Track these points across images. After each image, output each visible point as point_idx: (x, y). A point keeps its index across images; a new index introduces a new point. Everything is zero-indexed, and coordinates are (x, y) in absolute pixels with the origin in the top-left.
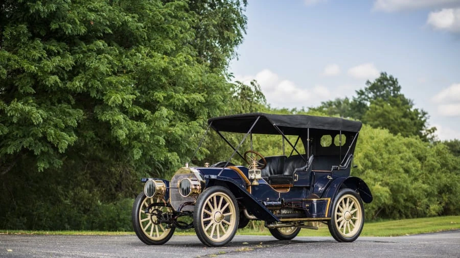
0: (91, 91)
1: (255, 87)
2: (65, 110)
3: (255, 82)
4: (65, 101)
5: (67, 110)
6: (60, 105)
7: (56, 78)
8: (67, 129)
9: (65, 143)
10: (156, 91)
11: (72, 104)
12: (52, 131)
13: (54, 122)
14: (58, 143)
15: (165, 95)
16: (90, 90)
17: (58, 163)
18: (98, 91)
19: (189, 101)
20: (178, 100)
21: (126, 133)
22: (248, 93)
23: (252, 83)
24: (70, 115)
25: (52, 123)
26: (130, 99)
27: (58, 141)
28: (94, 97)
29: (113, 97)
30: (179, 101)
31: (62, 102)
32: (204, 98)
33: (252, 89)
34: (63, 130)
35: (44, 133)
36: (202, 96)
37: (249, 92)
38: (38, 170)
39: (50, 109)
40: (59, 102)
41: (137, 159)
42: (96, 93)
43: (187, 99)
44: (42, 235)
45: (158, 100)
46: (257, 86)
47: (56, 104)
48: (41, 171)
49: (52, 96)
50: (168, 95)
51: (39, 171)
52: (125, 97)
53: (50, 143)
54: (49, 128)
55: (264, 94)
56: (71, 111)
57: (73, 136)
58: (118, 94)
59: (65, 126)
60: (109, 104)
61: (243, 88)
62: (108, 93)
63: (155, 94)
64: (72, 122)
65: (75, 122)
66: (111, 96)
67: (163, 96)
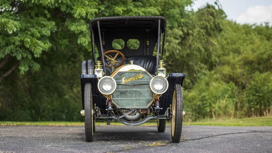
0: (62, 7)
2: (40, 23)
3: (218, 3)
4: (41, 15)
5: (42, 22)
6: (37, 18)
8: (42, 38)
9: (40, 49)
10: (118, 6)
11: (48, 17)
12: (29, 40)
13: (31, 32)
14: (34, 49)
15: (125, 9)
16: (61, 5)
17: (37, 67)
18: (67, 6)
19: (145, 14)
20: (136, 13)
21: (88, 41)
23: (216, 3)
24: (44, 26)
25: (29, 33)
26: (93, 13)
27: (34, 48)
28: (64, 11)
29: (78, 10)
32: (159, 11)
33: (215, 7)
34: (39, 39)
35: (22, 42)
36: (157, 9)
37: (213, 10)
38: (20, 73)
39: (29, 21)
40: (37, 15)
42: (66, 8)
43: (143, 12)
44: (24, 125)
45: (118, 13)
46: (219, 6)
47: (34, 18)
48: (22, 73)
49: (31, 11)
50: (127, 9)
52: (89, 10)
53: (28, 49)
54: (26, 37)
56: (45, 23)
57: (48, 44)
58: (83, 8)
59: (41, 35)
60: (75, 16)
61: (209, 6)
62: (75, 8)
63: (116, 8)
64: (46, 32)
65: (48, 32)
66: (77, 10)
67: (123, 10)
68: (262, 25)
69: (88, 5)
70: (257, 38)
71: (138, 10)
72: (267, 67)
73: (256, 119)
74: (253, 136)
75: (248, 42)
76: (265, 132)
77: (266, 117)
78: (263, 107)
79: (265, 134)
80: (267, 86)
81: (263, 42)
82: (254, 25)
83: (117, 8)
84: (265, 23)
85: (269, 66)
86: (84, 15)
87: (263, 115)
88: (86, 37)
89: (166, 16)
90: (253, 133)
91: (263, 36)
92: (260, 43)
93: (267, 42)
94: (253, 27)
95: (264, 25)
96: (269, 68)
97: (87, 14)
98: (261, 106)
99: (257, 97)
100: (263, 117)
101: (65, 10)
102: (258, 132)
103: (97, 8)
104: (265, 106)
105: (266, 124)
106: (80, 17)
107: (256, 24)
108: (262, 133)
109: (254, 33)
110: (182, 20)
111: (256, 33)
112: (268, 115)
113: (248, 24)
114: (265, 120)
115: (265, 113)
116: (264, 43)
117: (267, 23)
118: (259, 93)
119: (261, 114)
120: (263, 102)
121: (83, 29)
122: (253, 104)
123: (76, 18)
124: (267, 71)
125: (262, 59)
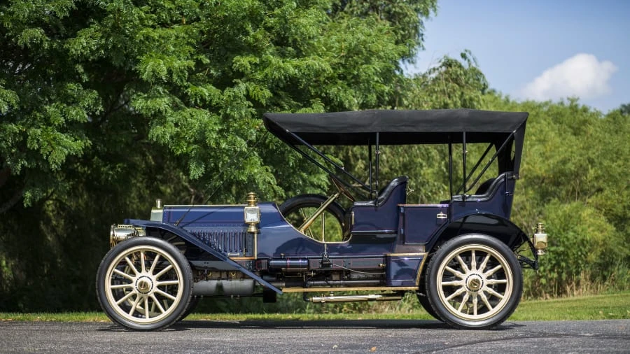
0: (114, 57)
1: (469, 61)
2: (66, 93)
3: (467, 54)
7: (38, 32)
8: (71, 127)
9: (62, 152)
10: (240, 55)
11: (84, 81)
12: (39, 132)
13: (44, 114)
14: (51, 152)
15: (258, 60)
16: (112, 54)
18: (127, 56)
19: (300, 70)
20: (279, 68)
22: (456, 71)
23: (463, 56)
24: (74, 101)
25: (41, 116)
26: (183, 68)
27: (50, 149)
28: (120, 67)
29: (151, 64)
30: (280, 72)
31: (65, 77)
33: (463, 64)
34: (62, 130)
36: (329, 61)
37: (458, 70)
38: (23, 204)
41: (196, 177)
42: (124, 59)
45: (241, 70)
46: (472, 60)
50: (262, 61)
51: (25, 205)
52: (175, 64)
53: (34, 152)
54: (33, 125)
55: (483, 73)
57: (82, 140)
58: (163, 59)
59: (67, 121)
60: (144, 77)
61: (449, 64)
62: (143, 58)
63: (235, 59)
64: (77, 114)
65: (83, 113)
66: (147, 64)
67: (250, 63)
68: (562, 103)
69: (174, 52)
70: (553, 130)
71: (283, 62)
72: (574, 190)
73: (548, 303)
74: (536, 346)
75: (534, 138)
76: (566, 335)
77: (571, 298)
78: (564, 276)
79: (565, 342)
80: (575, 232)
81: (564, 139)
82: (546, 104)
83: (237, 58)
84: (568, 99)
85: (577, 189)
86: (163, 74)
87: (565, 292)
88: (166, 125)
89: (352, 78)
90: (536, 339)
91: (565, 126)
92: (558, 140)
93: (573, 138)
94: (545, 109)
95: (567, 103)
96: (578, 193)
97: (170, 72)
98: (560, 274)
99: (552, 256)
100: (564, 298)
101: (122, 64)
102: (549, 336)
103: (192, 59)
104: (570, 274)
105: (570, 314)
106: (153, 80)
107: (550, 101)
108: (558, 339)
109: (545, 120)
110: (387, 89)
111: (550, 119)
112: (575, 293)
113: (534, 101)
114: (568, 305)
115: (568, 288)
116: (567, 141)
117: (573, 101)
118: (557, 246)
119: (561, 292)
120: (563, 264)
121: (160, 105)
122: (544, 271)
123: (147, 81)
124: (574, 199)
125: (562, 173)
